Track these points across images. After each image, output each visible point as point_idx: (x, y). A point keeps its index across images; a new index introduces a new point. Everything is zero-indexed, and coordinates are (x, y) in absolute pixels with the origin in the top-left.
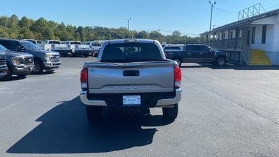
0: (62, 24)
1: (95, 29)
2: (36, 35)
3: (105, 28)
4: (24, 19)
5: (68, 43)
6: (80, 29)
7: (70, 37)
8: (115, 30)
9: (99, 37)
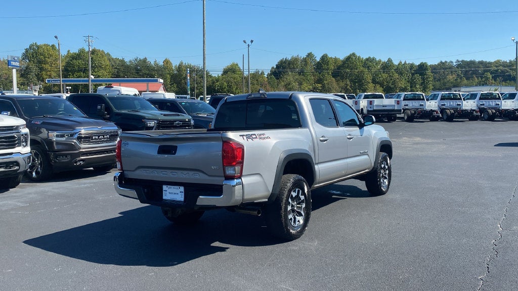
0: (390, 60)
1: (459, 66)
2: (342, 84)
3: (481, 63)
4: (324, 58)
5: (399, 96)
6: (422, 68)
7: (402, 84)
8: (504, 64)
9: (465, 81)
